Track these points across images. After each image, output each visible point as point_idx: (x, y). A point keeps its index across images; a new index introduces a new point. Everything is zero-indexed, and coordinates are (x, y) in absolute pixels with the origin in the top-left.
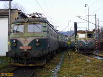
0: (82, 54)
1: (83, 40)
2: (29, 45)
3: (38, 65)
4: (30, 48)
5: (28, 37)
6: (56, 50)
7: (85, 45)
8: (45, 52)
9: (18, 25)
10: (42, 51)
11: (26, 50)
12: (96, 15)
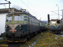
0: (54, 33)
1: (54, 25)
2: (15, 29)
3: (21, 41)
4: (16, 31)
5: (15, 24)
6: (37, 31)
7: (55, 28)
8: (25, 33)
9: (9, 16)
10: (23, 32)
11: (13, 32)
12: (62, 10)
